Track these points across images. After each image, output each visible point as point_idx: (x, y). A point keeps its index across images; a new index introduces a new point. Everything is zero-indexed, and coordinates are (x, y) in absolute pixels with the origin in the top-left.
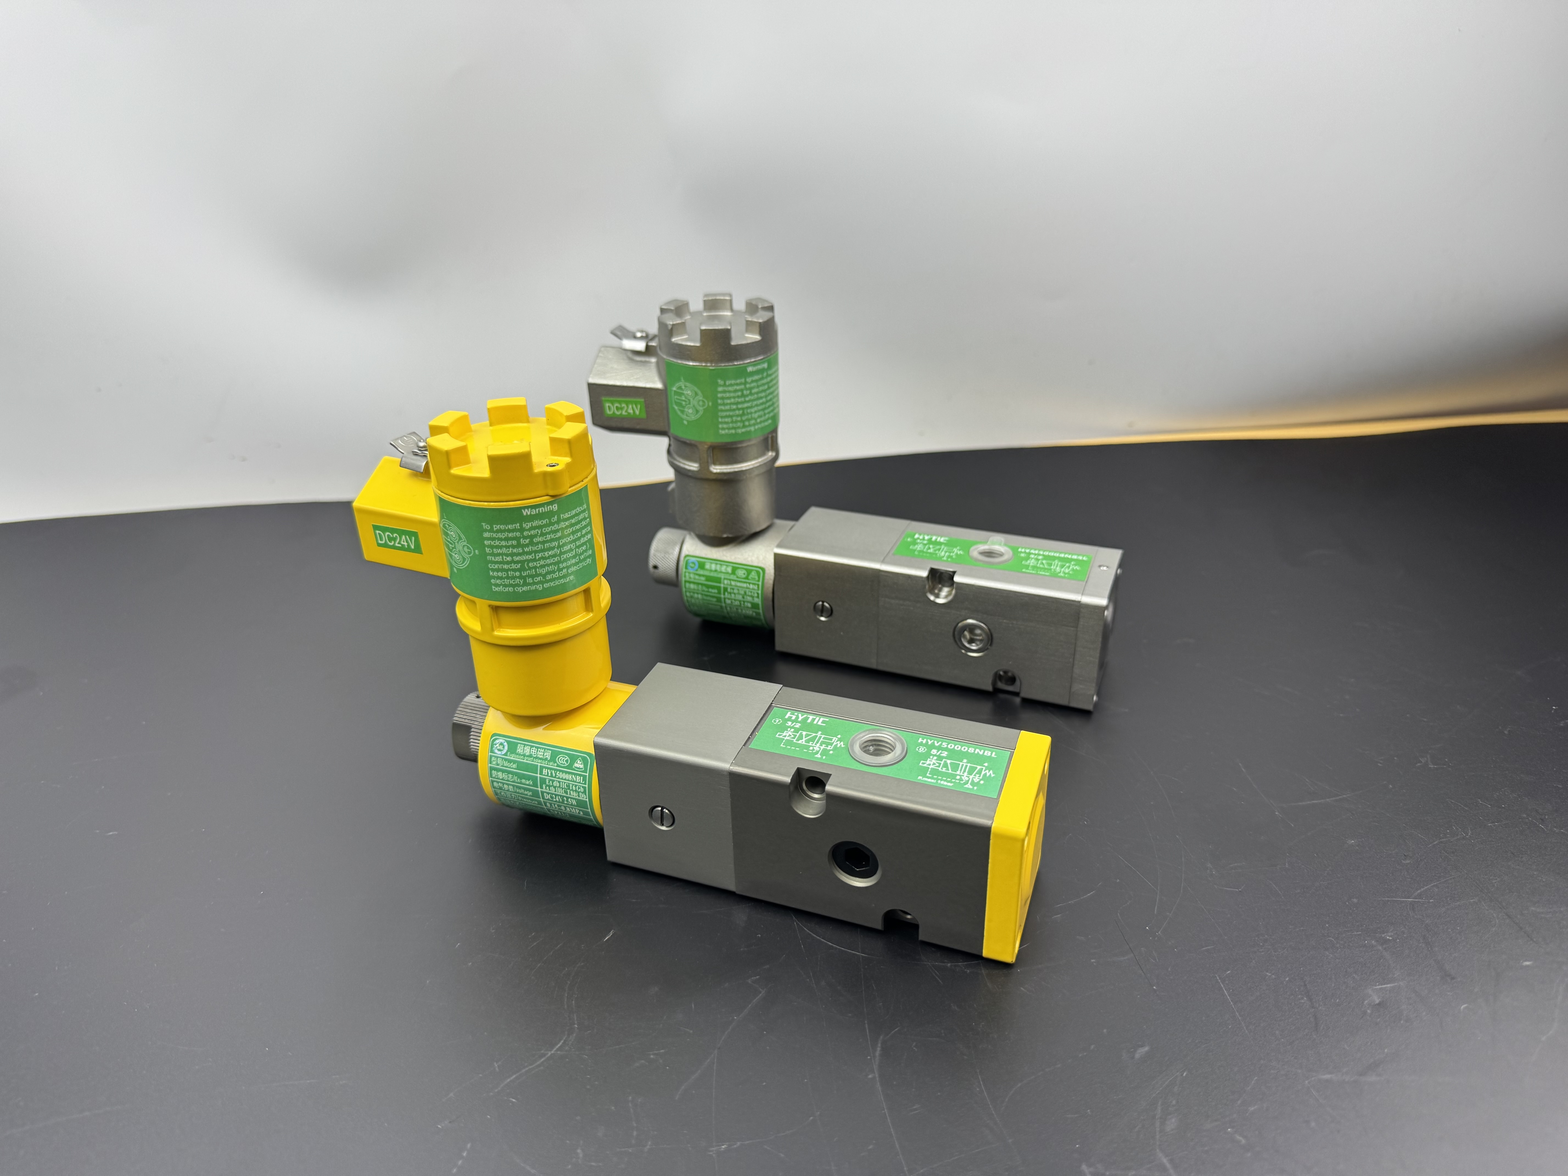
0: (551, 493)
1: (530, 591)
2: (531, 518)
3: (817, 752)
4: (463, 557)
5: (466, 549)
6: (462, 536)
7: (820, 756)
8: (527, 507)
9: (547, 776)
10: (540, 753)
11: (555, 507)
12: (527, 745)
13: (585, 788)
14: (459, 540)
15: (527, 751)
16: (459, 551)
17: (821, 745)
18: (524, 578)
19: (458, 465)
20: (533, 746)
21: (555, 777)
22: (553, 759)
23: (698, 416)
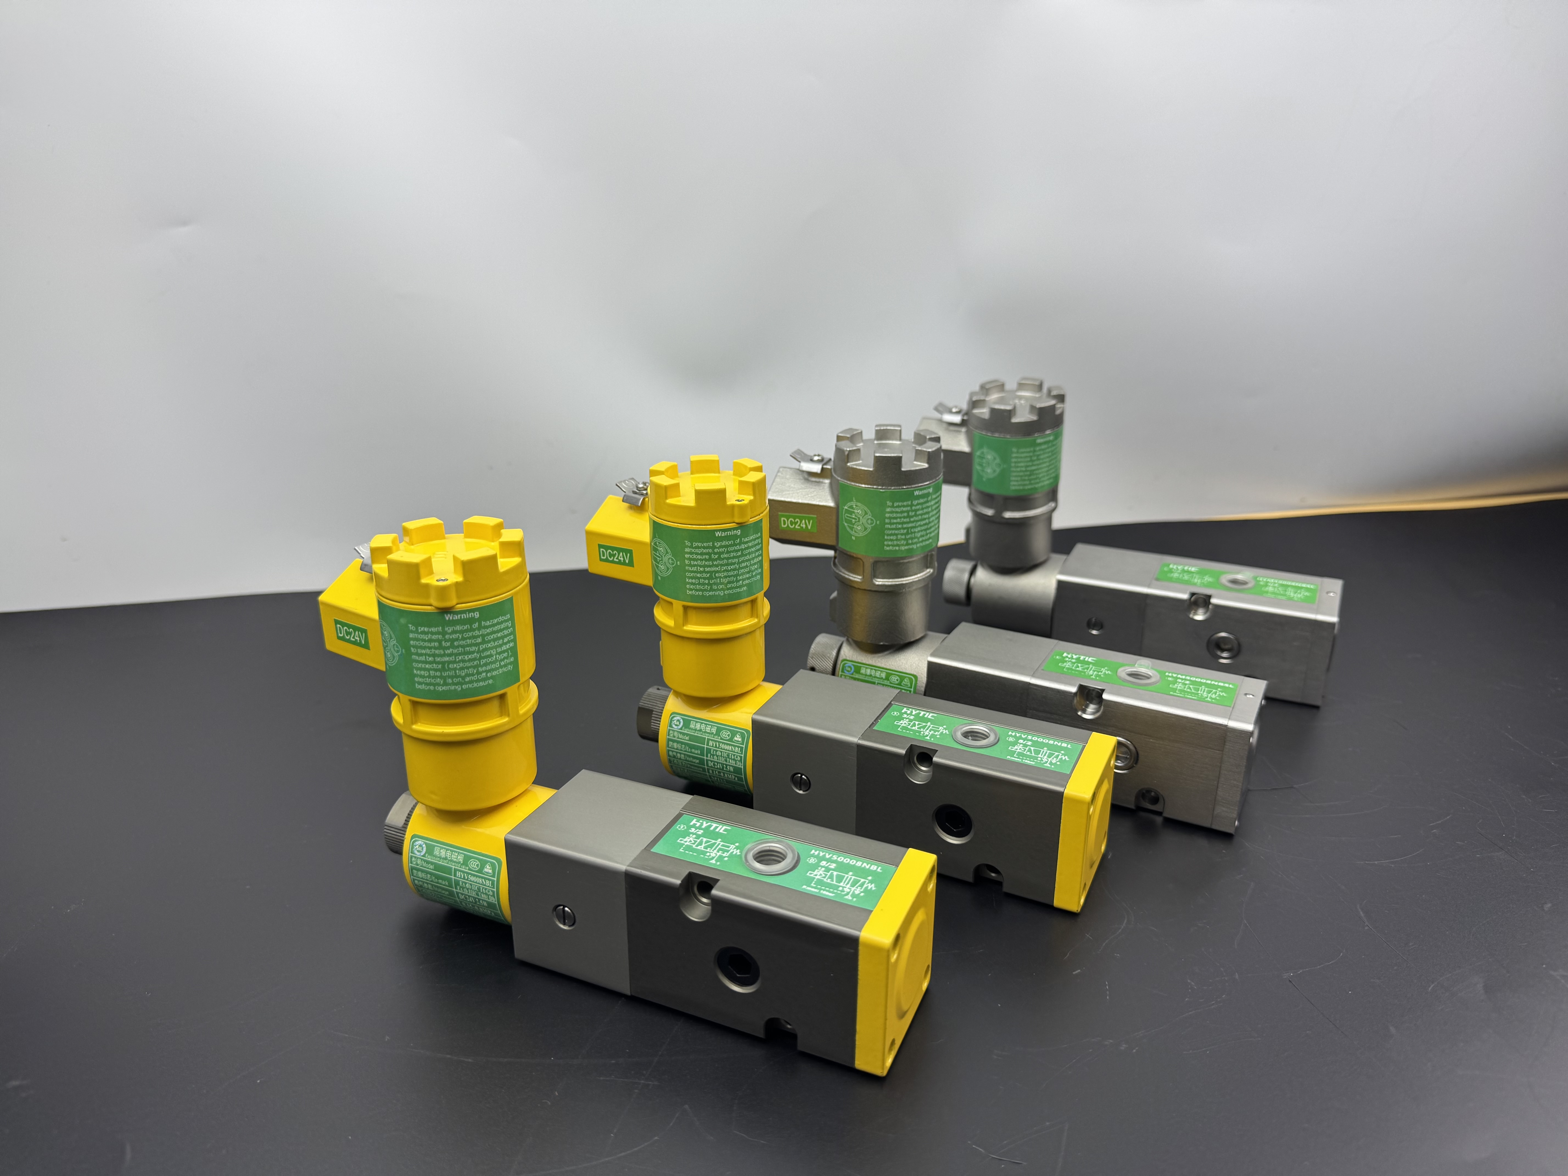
0: (737, 521)
1: (714, 596)
2: (721, 539)
3: (927, 736)
4: (667, 567)
5: (671, 561)
6: (669, 551)
7: (929, 738)
8: (719, 530)
9: (713, 746)
10: (708, 729)
11: (739, 532)
12: (698, 722)
13: (741, 757)
14: (666, 554)
15: (698, 726)
16: (665, 563)
17: (930, 731)
18: (711, 585)
19: (672, 497)
20: (703, 723)
21: (719, 748)
22: (718, 733)
23: (866, 533)
